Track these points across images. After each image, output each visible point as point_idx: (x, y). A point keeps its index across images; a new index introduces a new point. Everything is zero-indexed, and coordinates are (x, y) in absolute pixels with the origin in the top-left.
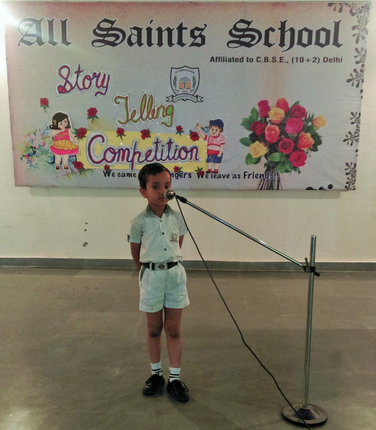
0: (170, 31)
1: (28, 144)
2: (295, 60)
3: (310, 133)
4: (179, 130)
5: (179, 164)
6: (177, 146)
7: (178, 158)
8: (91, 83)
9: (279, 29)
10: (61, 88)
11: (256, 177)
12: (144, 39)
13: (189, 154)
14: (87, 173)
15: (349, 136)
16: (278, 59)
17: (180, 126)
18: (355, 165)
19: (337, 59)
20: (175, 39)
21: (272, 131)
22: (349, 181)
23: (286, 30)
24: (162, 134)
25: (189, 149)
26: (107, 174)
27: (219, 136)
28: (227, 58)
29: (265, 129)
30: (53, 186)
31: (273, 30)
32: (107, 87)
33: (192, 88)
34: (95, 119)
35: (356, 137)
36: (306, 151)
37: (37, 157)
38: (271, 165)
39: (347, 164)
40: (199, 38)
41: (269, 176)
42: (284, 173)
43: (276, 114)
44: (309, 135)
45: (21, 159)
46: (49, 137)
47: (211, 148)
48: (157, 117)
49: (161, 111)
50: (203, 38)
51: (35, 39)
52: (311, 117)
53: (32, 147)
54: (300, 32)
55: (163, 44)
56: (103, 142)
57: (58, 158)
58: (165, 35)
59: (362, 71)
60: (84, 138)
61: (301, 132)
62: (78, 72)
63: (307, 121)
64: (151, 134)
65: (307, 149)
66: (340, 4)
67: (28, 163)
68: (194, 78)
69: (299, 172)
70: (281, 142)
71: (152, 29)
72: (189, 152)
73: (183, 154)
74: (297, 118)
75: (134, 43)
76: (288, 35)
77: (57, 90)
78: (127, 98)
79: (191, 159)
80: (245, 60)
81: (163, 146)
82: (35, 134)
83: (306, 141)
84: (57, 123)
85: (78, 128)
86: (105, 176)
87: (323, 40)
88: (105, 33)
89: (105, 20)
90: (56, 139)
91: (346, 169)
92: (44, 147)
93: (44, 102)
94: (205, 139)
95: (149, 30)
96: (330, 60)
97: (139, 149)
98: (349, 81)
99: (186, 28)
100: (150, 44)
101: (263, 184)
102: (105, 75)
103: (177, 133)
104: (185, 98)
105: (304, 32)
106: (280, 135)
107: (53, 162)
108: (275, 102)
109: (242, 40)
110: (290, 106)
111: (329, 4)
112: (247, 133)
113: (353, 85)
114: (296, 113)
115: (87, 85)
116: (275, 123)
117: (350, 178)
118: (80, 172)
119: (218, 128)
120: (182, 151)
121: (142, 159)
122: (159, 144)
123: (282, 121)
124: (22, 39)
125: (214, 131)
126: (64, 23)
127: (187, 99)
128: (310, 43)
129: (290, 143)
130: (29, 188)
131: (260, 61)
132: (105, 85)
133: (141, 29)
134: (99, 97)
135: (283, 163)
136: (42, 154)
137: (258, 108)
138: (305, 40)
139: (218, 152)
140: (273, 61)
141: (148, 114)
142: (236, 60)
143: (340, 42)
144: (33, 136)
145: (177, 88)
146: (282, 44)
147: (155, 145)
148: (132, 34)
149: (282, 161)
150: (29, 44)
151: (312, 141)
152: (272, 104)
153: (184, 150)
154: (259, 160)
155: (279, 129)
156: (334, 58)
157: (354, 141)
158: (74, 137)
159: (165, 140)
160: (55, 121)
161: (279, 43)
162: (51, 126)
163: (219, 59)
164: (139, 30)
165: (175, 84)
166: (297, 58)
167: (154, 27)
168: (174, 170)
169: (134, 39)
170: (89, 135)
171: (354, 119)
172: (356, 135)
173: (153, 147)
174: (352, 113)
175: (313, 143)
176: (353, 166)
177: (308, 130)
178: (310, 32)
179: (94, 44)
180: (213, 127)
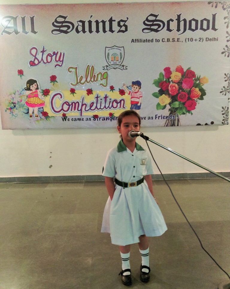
1: (10, 101)
2: (187, 40)
3: (198, 88)
4: (112, 88)
5: (112, 111)
6: (110, 99)
7: (111, 107)
8: (52, 59)
9: (176, 20)
10: (31, 63)
11: (163, 118)
12: (87, 29)
13: (119, 104)
14: (51, 119)
15: (224, 89)
16: (176, 40)
17: (112, 86)
18: (228, 108)
19: (215, 39)
20: (107, 28)
21: (173, 87)
22: (224, 119)
23: (181, 20)
24: (100, 91)
25: (119, 101)
26: (64, 120)
27: (138, 92)
28: (143, 40)
29: (169, 86)
30: (28, 129)
31: (172, 20)
32: (63, 61)
33: (119, 60)
34: (55, 83)
35: (228, 90)
36: (196, 100)
37: (17, 109)
38: (173, 110)
39: (223, 108)
40: (123, 27)
41: (172, 117)
42: (182, 115)
43: (176, 76)
44: (197, 89)
45: (6, 111)
46: (24, 96)
47: (133, 100)
48: (97, 80)
49: (100, 76)
50: (126, 27)
51: (13, 30)
52: (199, 77)
53: (13, 103)
54: (190, 22)
55: (99, 32)
56: (61, 98)
57: (31, 110)
58: (101, 25)
60: (48, 96)
61: (192, 88)
62: (43, 52)
63: (196, 80)
64: (93, 92)
65: (197, 98)
66: (216, 2)
67: (10, 113)
68: (121, 53)
69: (192, 114)
70: (179, 95)
71: (92, 22)
72: (119, 103)
73: (115, 105)
74: (189, 78)
75: (80, 31)
76: (182, 23)
77: (29, 64)
78: (76, 68)
79: (120, 108)
80: (154, 41)
81: (101, 99)
82: (15, 94)
83: (196, 93)
84: (30, 86)
85: (44, 89)
86: (63, 121)
87: (205, 27)
88: (61, 24)
89: (60, 16)
91: (222, 111)
92: (22, 103)
93: (21, 72)
94: (129, 94)
95: (90, 22)
96: (210, 40)
97: (85, 102)
98: (223, 53)
99: (115, 21)
100: (91, 31)
101: (168, 122)
102: (61, 53)
103: (110, 91)
104: (115, 67)
105: (192, 21)
106: (179, 90)
107: (28, 113)
108: (175, 68)
109: (152, 27)
110: (185, 70)
111: (209, 2)
112: (157, 89)
113: (225, 56)
114: (189, 75)
115: (49, 60)
116: (176, 82)
117: (225, 117)
118: (46, 118)
119: (137, 86)
120: (114, 102)
121: (87, 108)
122: (98, 98)
123: (179, 80)
124: (4, 30)
125: (135, 89)
126: (32, 19)
127: (117, 68)
128: (197, 28)
129: (185, 95)
130: (12, 130)
131: (164, 41)
132: (61, 60)
133: (85, 22)
134: (57, 68)
135: (181, 108)
136: (20, 107)
137: (164, 73)
138: (193, 27)
139: (138, 102)
140: (173, 41)
141: (91, 79)
142: (149, 41)
143: (216, 27)
144: (13, 95)
145: (110, 61)
146: (178, 30)
147: (96, 99)
148: (79, 25)
149: (180, 107)
150: (9, 33)
151: (200, 93)
152: (173, 69)
153: (115, 102)
154: (165, 107)
155: (178, 86)
156: (213, 38)
157: (227, 92)
158: (41, 95)
159: (102, 96)
160: (28, 85)
161: (177, 29)
162: (26, 89)
163: (137, 41)
164: (83, 22)
165: (108, 58)
166: (189, 39)
167: (93, 20)
168: (109, 115)
169: (80, 28)
170: (52, 94)
171: (227, 78)
172: (228, 88)
173: (95, 101)
174: (225, 74)
175: (200, 95)
176: (226, 109)
177: (197, 86)
178: (197, 21)
179: (54, 32)
180: (134, 86)
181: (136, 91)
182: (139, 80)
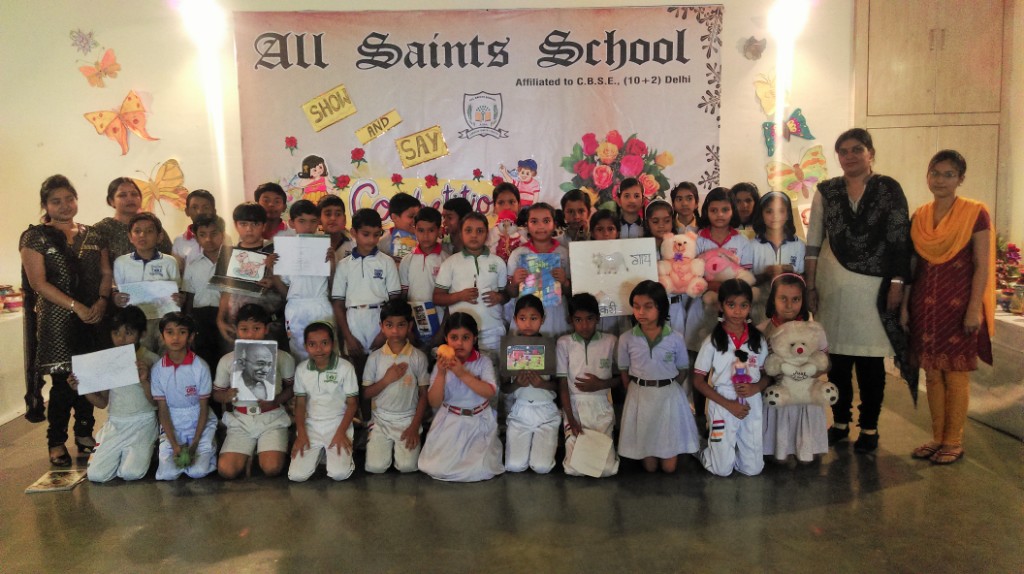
0: (461, 47)
2: (628, 81)
3: (654, 174)
4: (477, 174)
6: (474, 197)
9: (605, 42)
12: (427, 58)
15: (706, 177)
16: (606, 80)
17: (478, 169)
19: (683, 78)
20: (468, 57)
21: (602, 172)
23: (614, 43)
24: (454, 180)
27: (531, 182)
28: (538, 80)
29: (592, 170)
31: (597, 43)
33: (492, 120)
34: (361, 162)
35: (716, 178)
40: (500, 54)
44: (652, 177)
50: (506, 55)
51: (278, 59)
54: (633, 46)
55: (452, 64)
56: (373, 192)
58: (455, 52)
59: (717, 92)
60: (346, 189)
61: (641, 173)
63: (649, 159)
64: (439, 182)
66: (683, 9)
68: (495, 106)
71: (436, 45)
74: (634, 154)
75: (413, 63)
76: (617, 49)
80: (562, 82)
83: (650, 185)
84: (309, 170)
85: (338, 176)
87: (663, 55)
88: (375, 50)
89: (374, 35)
90: (306, 190)
93: (291, 143)
95: (433, 47)
96: (674, 80)
98: (700, 106)
99: (482, 43)
100: (435, 64)
103: (474, 179)
104: (483, 133)
105: (637, 45)
106: (614, 179)
108: (604, 136)
109: (557, 56)
110: (625, 140)
111: (669, 8)
112: (569, 177)
113: (706, 111)
114: (632, 149)
116: (609, 162)
119: (529, 171)
120: (482, 202)
123: (615, 159)
124: (260, 60)
125: (525, 175)
126: (318, 40)
127: (487, 135)
128: (646, 58)
131: (582, 83)
133: (423, 45)
137: (582, 144)
138: (640, 55)
140: (599, 83)
142: (551, 83)
143: (686, 56)
145: (473, 120)
146: (610, 61)
148: (410, 51)
150: (270, 66)
151: (657, 185)
152: (600, 137)
153: (485, 202)
155: (612, 170)
156: (680, 77)
158: (332, 188)
159: (458, 189)
160: (306, 167)
161: (606, 60)
162: (301, 174)
163: (527, 82)
164: (420, 47)
165: (470, 115)
166: (631, 78)
167: (440, 43)
169: (414, 58)
170: (353, 185)
171: (711, 155)
172: (716, 175)
174: (708, 148)
175: (658, 187)
177: (650, 170)
178: (646, 45)
179: (360, 65)
180: (523, 170)
181: (527, 180)
182: (532, 157)
